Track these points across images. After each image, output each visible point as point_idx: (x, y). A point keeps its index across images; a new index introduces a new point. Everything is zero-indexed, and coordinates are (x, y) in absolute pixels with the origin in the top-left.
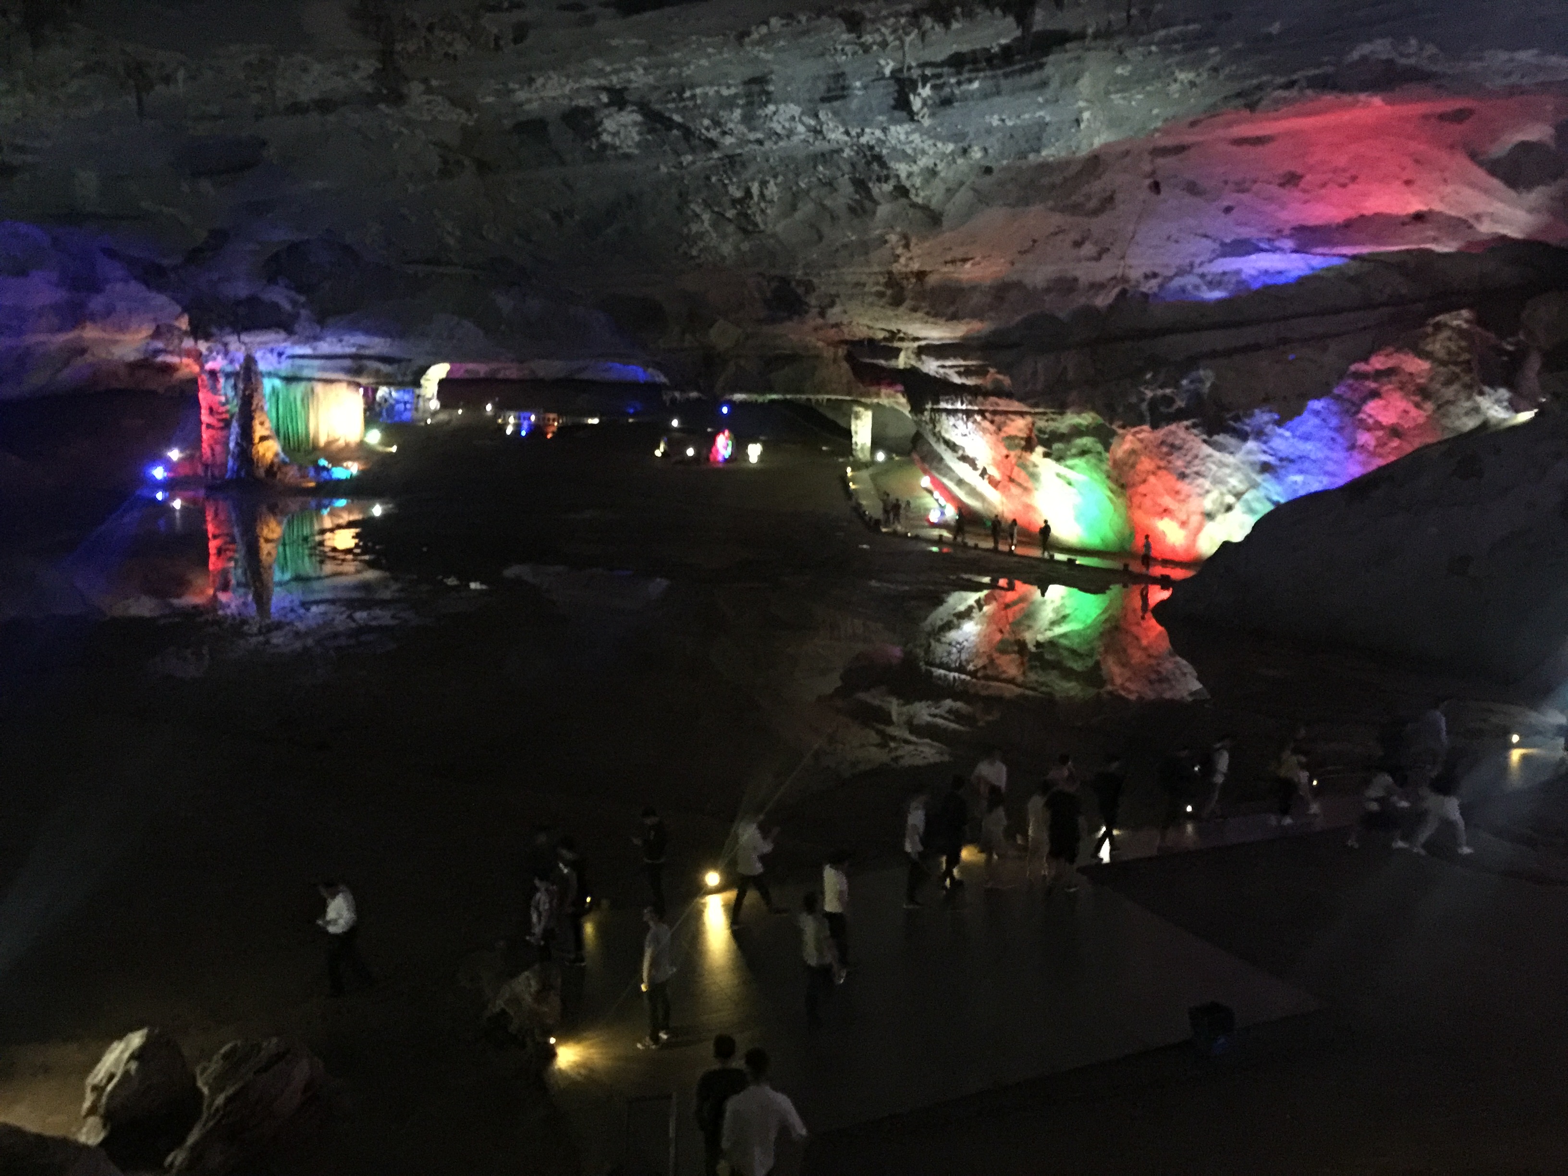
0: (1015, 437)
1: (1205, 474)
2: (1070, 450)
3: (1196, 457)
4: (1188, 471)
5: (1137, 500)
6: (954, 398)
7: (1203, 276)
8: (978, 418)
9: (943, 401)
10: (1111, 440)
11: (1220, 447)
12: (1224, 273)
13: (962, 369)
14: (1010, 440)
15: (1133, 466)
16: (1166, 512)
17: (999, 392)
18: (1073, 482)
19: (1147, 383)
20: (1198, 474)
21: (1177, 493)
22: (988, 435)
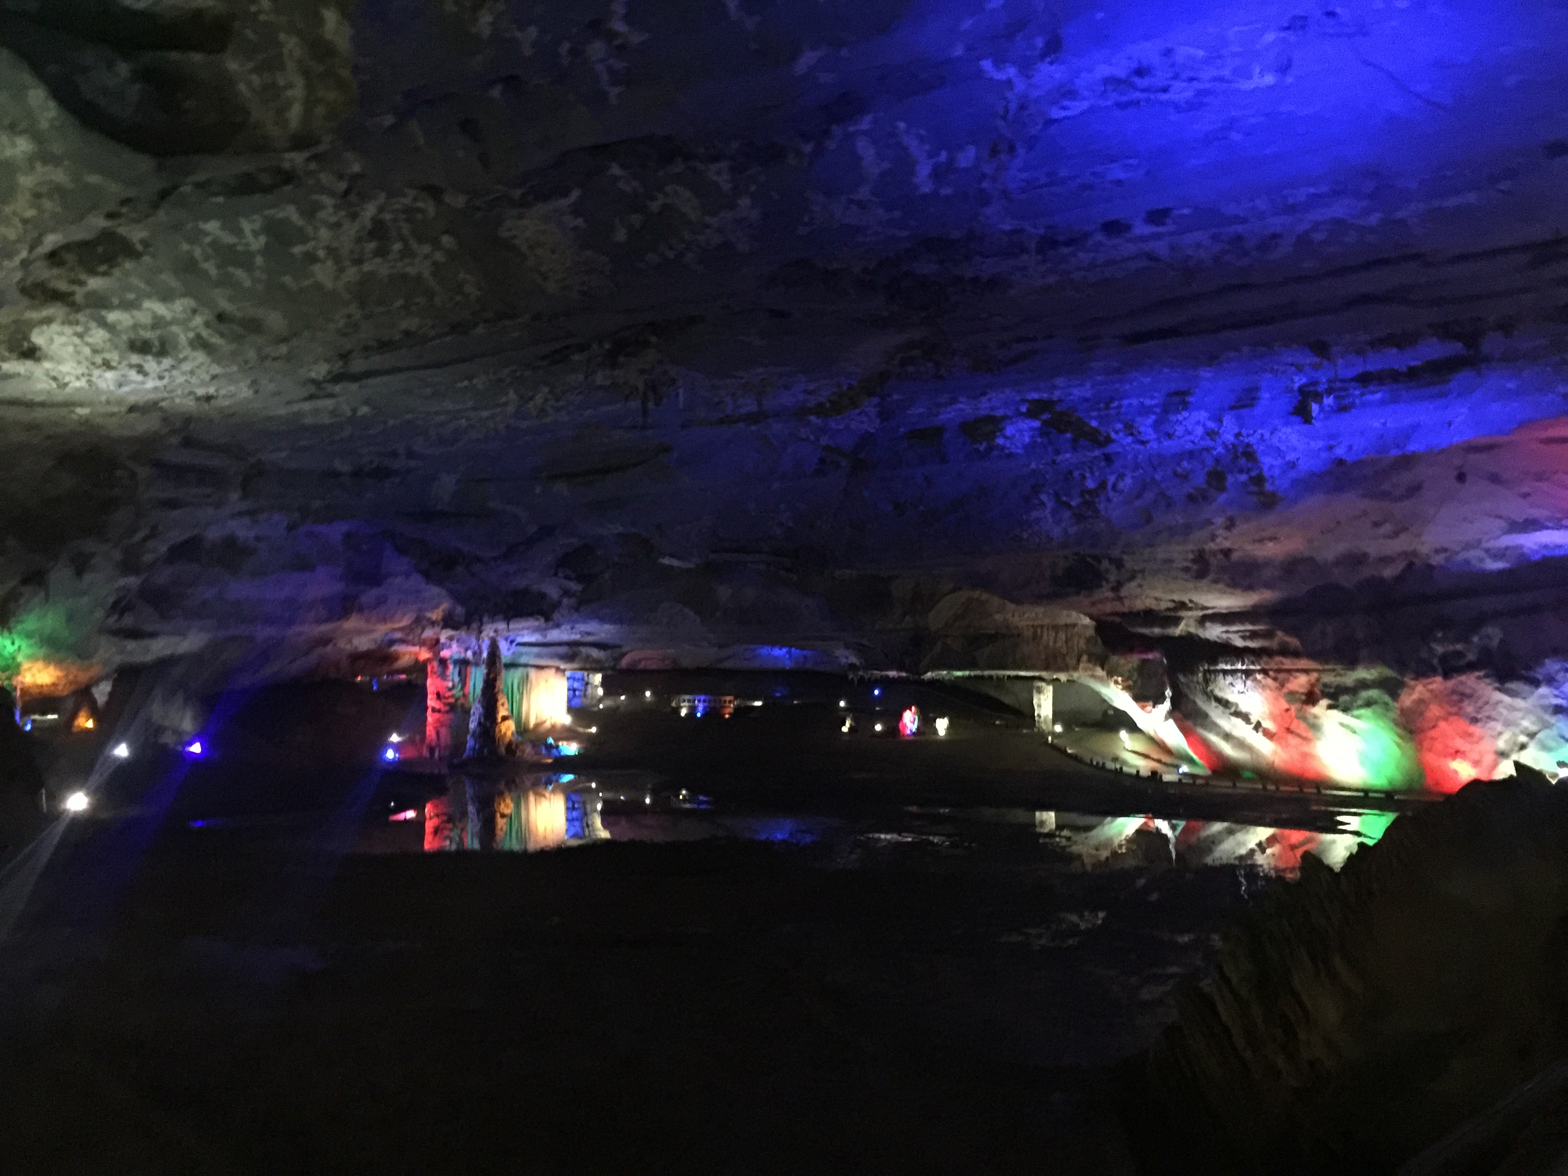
0: (1297, 692)
1: (1497, 718)
2: (1356, 702)
3: (1487, 703)
4: (1479, 716)
5: (1426, 744)
6: (1235, 660)
7: (1487, 551)
8: (1259, 677)
9: (1222, 662)
10: (1399, 692)
11: (1512, 694)
12: (1507, 548)
13: (1247, 634)
14: (1291, 696)
15: (1421, 714)
16: (1457, 754)
17: (1285, 651)
18: (1357, 731)
19: (1436, 640)
20: (1489, 718)
21: (1470, 735)
22: (1268, 692)
